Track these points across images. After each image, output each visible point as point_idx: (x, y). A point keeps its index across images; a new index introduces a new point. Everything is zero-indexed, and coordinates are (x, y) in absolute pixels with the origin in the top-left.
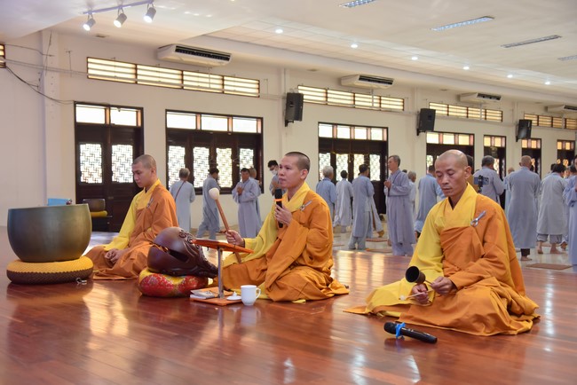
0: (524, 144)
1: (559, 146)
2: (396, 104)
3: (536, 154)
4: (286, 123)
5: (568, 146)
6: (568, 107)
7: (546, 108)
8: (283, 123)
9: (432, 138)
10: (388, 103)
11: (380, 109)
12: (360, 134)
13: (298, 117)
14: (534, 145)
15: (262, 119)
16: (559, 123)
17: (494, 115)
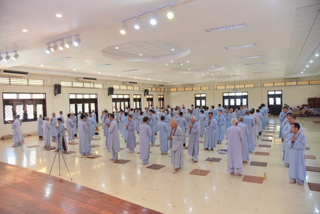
0: (148, 97)
1: (159, 97)
2: (100, 86)
3: (152, 100)
4: (55, 95)
5: (162, 97)
6: (160, 85)
7: (154, 85)
8: (54, 95)
9: (114, 97)
10: (96, 86)
11: (94, 88)
12: (87, 97)
13: (59, 92)
14: (151, 97)
15: (45, 94)
16: (158, 90)
17: (136, 88)
